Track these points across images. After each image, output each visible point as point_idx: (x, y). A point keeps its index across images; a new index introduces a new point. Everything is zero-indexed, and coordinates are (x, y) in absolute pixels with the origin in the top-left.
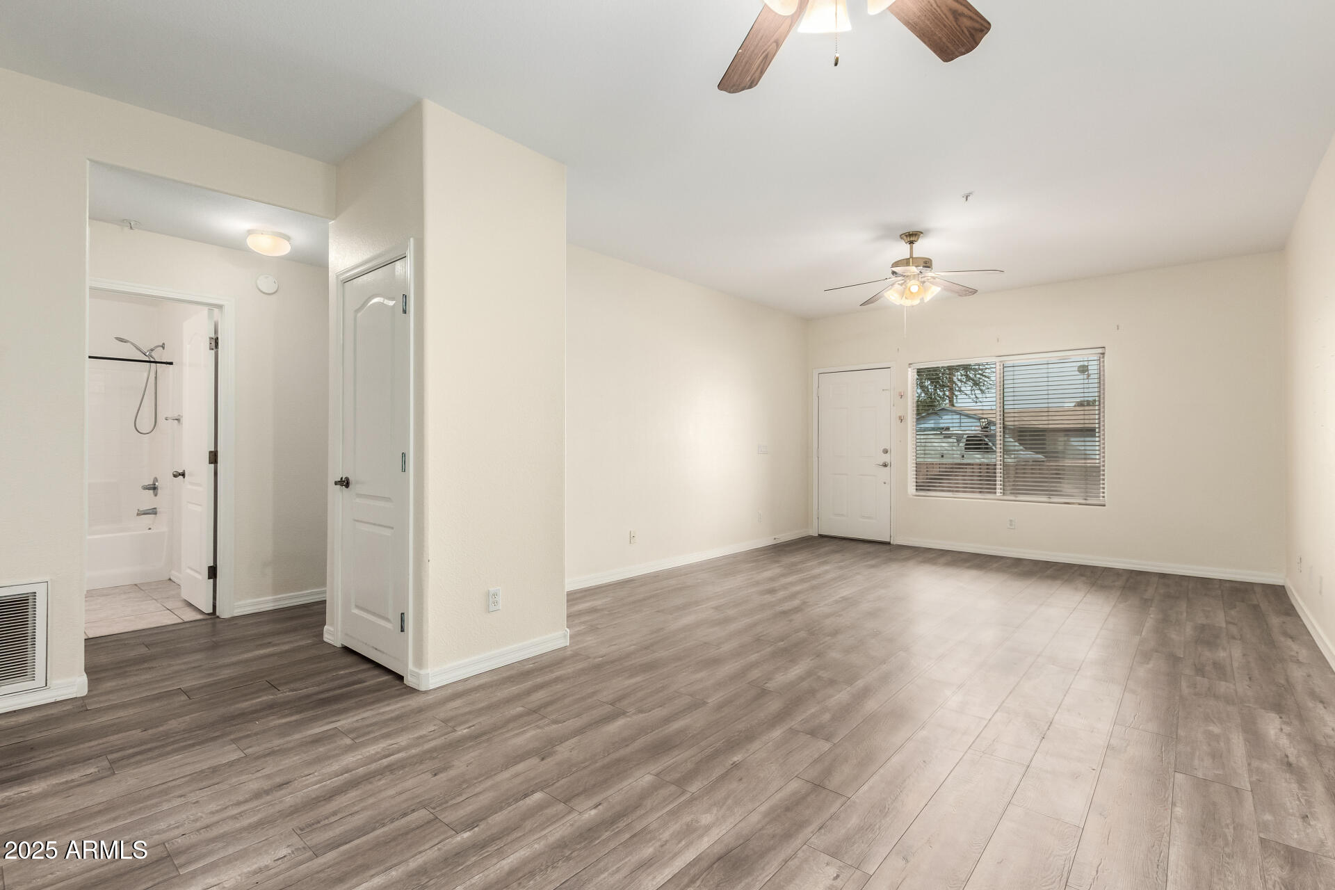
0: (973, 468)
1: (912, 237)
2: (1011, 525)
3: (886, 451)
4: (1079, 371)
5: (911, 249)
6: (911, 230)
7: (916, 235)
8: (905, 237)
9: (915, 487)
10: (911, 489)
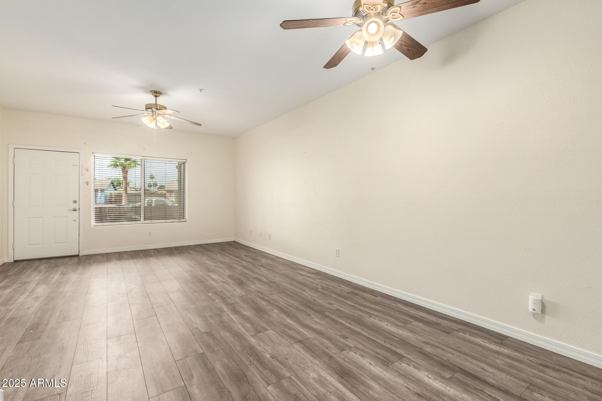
0: (116, 210)
1: (156, 94)
2: (150, 234)
3: (75, 202)
4: (176, 168)
5: (156, 100)
6: (157, 90)
7: (159, 93)
8: (153, 93)
9: (95, 222)
10: (93, 222)
